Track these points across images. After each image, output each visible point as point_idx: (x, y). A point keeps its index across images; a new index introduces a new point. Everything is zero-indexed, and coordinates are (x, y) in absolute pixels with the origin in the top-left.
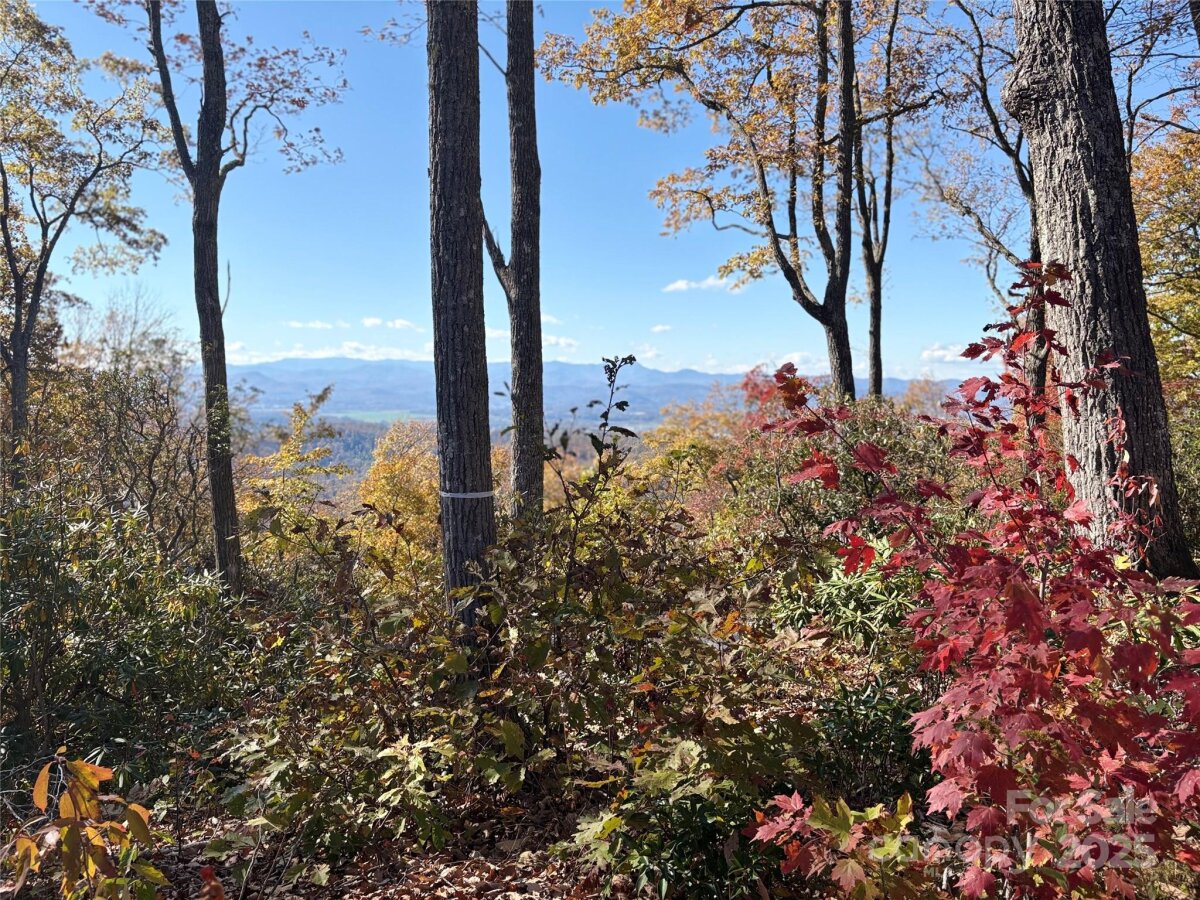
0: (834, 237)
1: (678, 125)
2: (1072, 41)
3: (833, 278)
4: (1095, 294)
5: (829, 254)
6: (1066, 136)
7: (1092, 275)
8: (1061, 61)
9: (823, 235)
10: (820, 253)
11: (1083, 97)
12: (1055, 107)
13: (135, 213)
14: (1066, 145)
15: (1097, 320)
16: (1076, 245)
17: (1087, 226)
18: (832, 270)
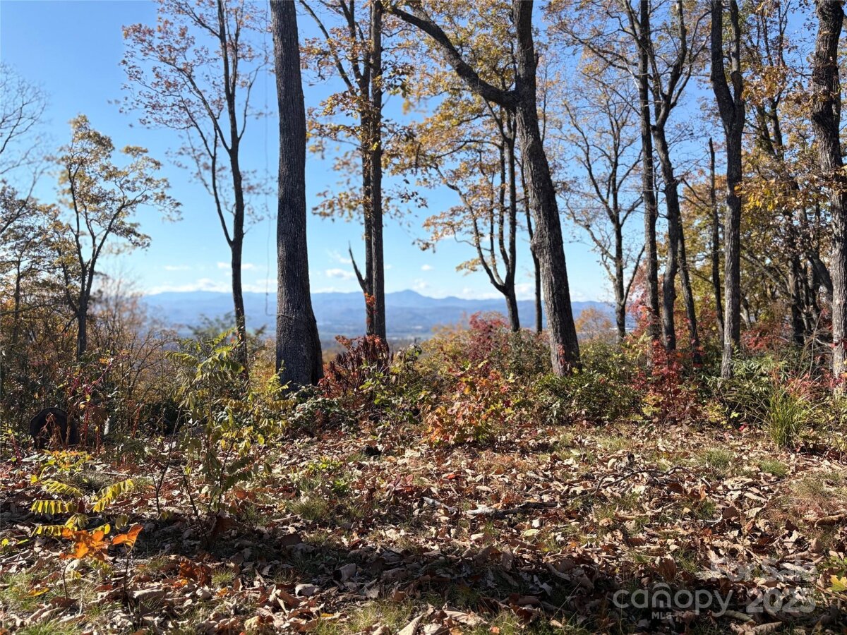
0: (508, 254)
1: (437, 186)
3: (508, 273)
5: (506, 261)
7: (554, 302)
9: (504, 253)
10: (502, 261)
13: (135, 225)
17: (552, 288)
18: (508, 270)
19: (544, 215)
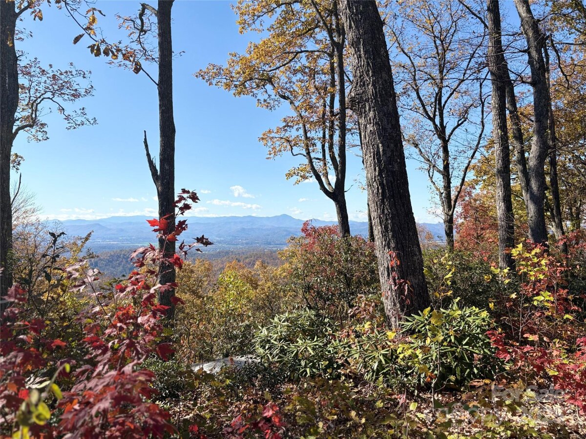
2: (372, 76)
3: (338, 179)
4: (383, 192)
5: (336, 168)
6: (370, 119)
7: (381, 184)
8: (368, 85)
9: (333, 158)
11: (376, 101)
12: (365, 106)
14: (370, 123)
15: (384, 204)
16: (375, 170)
17: (379, 161)
18: (337, 176)
19: (366, 52)
